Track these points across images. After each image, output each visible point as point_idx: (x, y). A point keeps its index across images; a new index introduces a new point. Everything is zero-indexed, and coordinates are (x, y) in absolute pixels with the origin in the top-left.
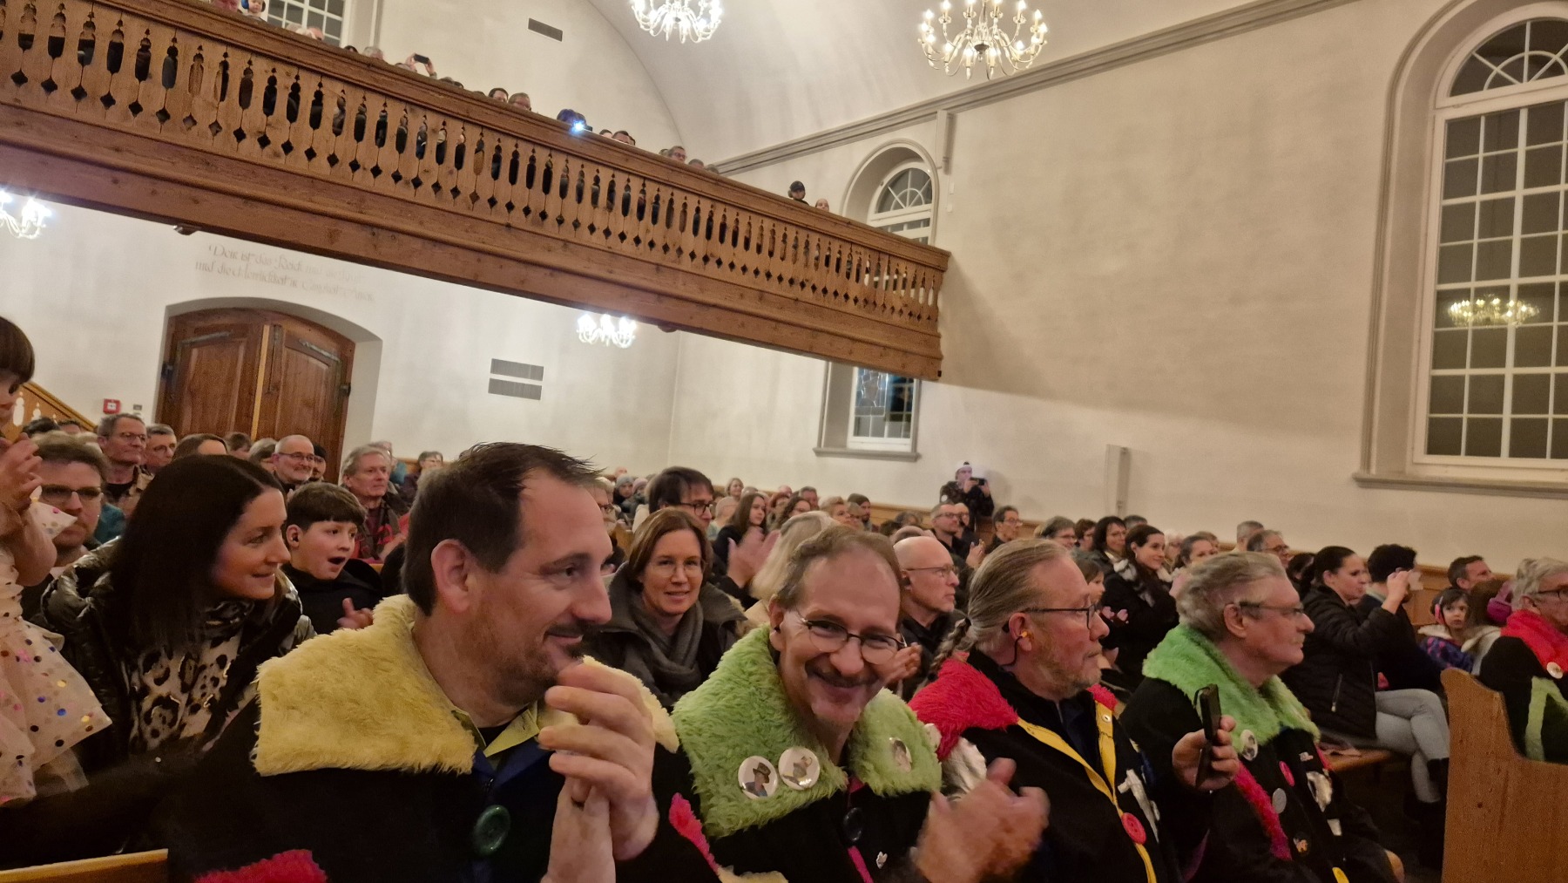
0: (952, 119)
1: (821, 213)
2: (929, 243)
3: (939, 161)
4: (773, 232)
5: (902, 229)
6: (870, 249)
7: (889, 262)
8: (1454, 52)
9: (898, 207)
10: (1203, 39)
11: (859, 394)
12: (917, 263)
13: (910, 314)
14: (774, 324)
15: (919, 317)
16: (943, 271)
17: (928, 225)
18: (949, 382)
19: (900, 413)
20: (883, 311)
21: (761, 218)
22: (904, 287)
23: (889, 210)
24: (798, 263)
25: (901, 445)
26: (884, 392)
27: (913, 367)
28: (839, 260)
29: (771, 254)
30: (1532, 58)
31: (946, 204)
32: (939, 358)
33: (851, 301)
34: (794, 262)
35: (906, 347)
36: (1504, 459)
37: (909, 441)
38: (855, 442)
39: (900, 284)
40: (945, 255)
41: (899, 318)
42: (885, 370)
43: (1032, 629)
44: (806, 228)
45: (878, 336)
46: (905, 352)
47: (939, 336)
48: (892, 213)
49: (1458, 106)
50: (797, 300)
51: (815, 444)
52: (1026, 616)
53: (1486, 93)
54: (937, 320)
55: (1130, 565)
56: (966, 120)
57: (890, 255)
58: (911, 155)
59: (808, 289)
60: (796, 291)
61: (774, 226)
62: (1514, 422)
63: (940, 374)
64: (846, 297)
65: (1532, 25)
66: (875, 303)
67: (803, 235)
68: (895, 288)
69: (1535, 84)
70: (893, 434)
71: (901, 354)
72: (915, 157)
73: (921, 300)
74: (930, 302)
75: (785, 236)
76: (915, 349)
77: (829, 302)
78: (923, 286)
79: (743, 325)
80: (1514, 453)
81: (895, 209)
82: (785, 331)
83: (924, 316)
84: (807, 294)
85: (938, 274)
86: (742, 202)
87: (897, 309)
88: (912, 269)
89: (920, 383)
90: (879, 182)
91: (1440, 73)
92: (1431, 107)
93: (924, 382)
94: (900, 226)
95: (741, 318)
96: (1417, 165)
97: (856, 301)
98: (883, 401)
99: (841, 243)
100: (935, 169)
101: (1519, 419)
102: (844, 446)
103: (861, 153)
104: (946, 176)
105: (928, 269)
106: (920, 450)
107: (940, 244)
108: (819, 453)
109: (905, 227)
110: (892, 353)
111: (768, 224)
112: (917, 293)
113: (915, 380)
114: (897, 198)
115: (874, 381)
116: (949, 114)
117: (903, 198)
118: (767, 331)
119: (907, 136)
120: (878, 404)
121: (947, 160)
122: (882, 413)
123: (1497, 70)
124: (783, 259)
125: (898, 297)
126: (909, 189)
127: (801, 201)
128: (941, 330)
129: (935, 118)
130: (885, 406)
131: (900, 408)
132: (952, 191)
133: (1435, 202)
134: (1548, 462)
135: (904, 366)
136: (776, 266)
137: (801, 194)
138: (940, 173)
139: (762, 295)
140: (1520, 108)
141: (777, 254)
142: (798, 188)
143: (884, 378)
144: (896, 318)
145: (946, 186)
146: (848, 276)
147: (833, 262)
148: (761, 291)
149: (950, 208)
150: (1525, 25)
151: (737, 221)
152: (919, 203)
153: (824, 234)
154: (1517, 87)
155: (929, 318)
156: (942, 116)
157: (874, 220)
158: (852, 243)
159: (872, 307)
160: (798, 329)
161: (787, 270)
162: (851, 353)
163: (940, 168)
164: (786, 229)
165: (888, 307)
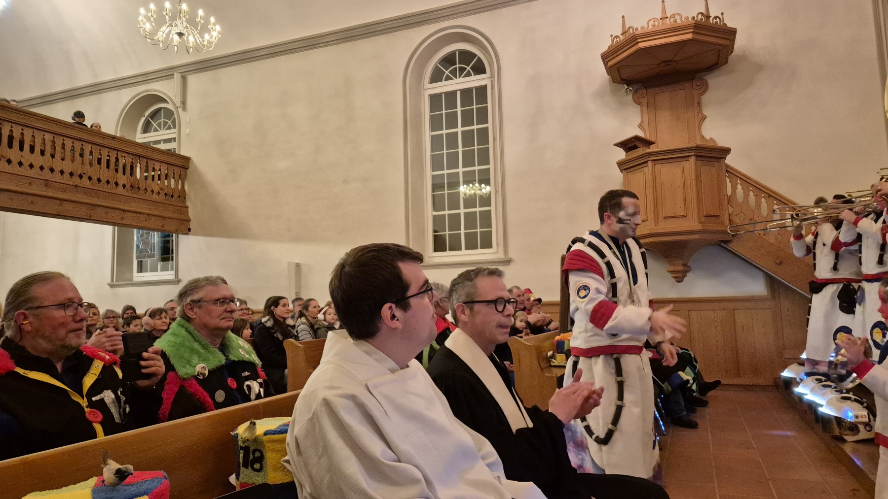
0: (184, 79)
1: (95, 131)
2: (176, 152)
3: (178, 104)
4: (54, 142)
5: (160, 144)
6: (132, 154)
7: (147, 163)
8: (429, 62)
9: (156, 130)
10: (318, 46)
11: (138, 246)
12: (168, 164)
13: (166, 194)
14: (58, 202)
15: (172, 196)
16: (187, 169)
17: (175, 141)
18: (196, 234)
19: (168, 256)
20: (145, 193)
21: (43, 133)
22: (159, 179)
23: (151, 132)
24: (76, 163)
25: (169, 275)
26: (154, 243)
27: (170, 226)
28: (108, 161)
29: (53, 156)
30: (459, 67)
31: (185, 130)
32: (189, 220)
33: (121, 187)
34: (73, 161)
35: (164, 214)
36: (463, 251)
37: (173, 272)
38: (138, 277)
39: (156, 178)
40: (187, 159)
41: (158, 197)
42: (154, 230)
43: (31, 319)
44: (80, 140)
45: (143, 208)
46: (163, 217)
47: (187, 207)
48: (152, 134)
49: (432, 88)
50: (76, 186)
51: (109, 281)
52: (27, 312)
53: (443, 83)
54: (185, 198)
55: (270, 319)
56: (192, 79)
57: (147, 158)
58: (161, 100)
59: (85, 179)
60: (76, 180)
61: (54, 138)
62: (466, 234)
63: (189, 230)
64: (116, 184)
65: (459, 53)
66: (139, 188)
67: (78, 145)
68: (153, 180)
69: (462, 80)
70: (164, 269)
71: (160, 219)
72: (164, 101)
73: (172, 186)
74: (180, 187)
75: (63, 145)
76: (170, 215)
77: (103, 187)
78: (174, 178)
79: (32, 202)
80: (467, 248)
81: (154, 131)
82: (68, 206)
83: (176, 196)
84: (85, 182)
85: (183, 170)
86: (24, 121)
87: (156, 191)
88: (164, 168)
89: (178, 235)
90: (142, 115)
91: (425, 72)
92: (422, 88)
93: (180, 236)
94: (158, 142)
95: (30, 198)
96: (419, 116)
97: (124, 186)
98: (154, 248)
99: (109, 150)
100: (177, 108)
101: (468, 233)
102: (132, 280)
103: (127, 96)
104: (183, 112)
105: (176, 167)
106: (180, 277)
107: (183, 153)
108: (112, 286)
109: (162, 142)
110: (154, 219)
111: (48, 137)
112: (169, 182)
113: (174, 235)
114: (155, 125)
115: (147, 238)
116: (182, 76)
117: (159, 125)
118: (53, 207)
119: (157, 87)
120: (151, 251)
121: (184, 103)
122: (154, 257)
123: (447, 72)
124: (63, 159)
125: (156, 185)
126: (162, 120)
127: (81, 124)
128: (188, 204)
129: (173, 78)
130: (157, 252)
131: (167, 253)
132: (188, 121)
133: (427, 134)
134: (479, 251)
135: (163, 226)
136: (58, 165)
137: (82, 120)
138: (180, 110)
139: (47, 183)
140: (457, 90)
141: (58, 156)
142: (79, 115)
143: (154, 235)
144: (155, 197)
145: (184, 117)
146: (117, 171)
147: (104, 162)
148: (47, 180)
149: (188, 131)
150: (456, 52)
151: (22, 134)
152: (169, 128)
153: (93, 144)
154: (455, 81)
155: (179, 197)
156: (177, 76)
157: (140, 138)
158: (117, 150)
159: (137, 190)
160: (79, 205)
161: (67, 166)
162: (122, 219)
163: (180, 107)
164: (64, 140)
165: (149, 190)
